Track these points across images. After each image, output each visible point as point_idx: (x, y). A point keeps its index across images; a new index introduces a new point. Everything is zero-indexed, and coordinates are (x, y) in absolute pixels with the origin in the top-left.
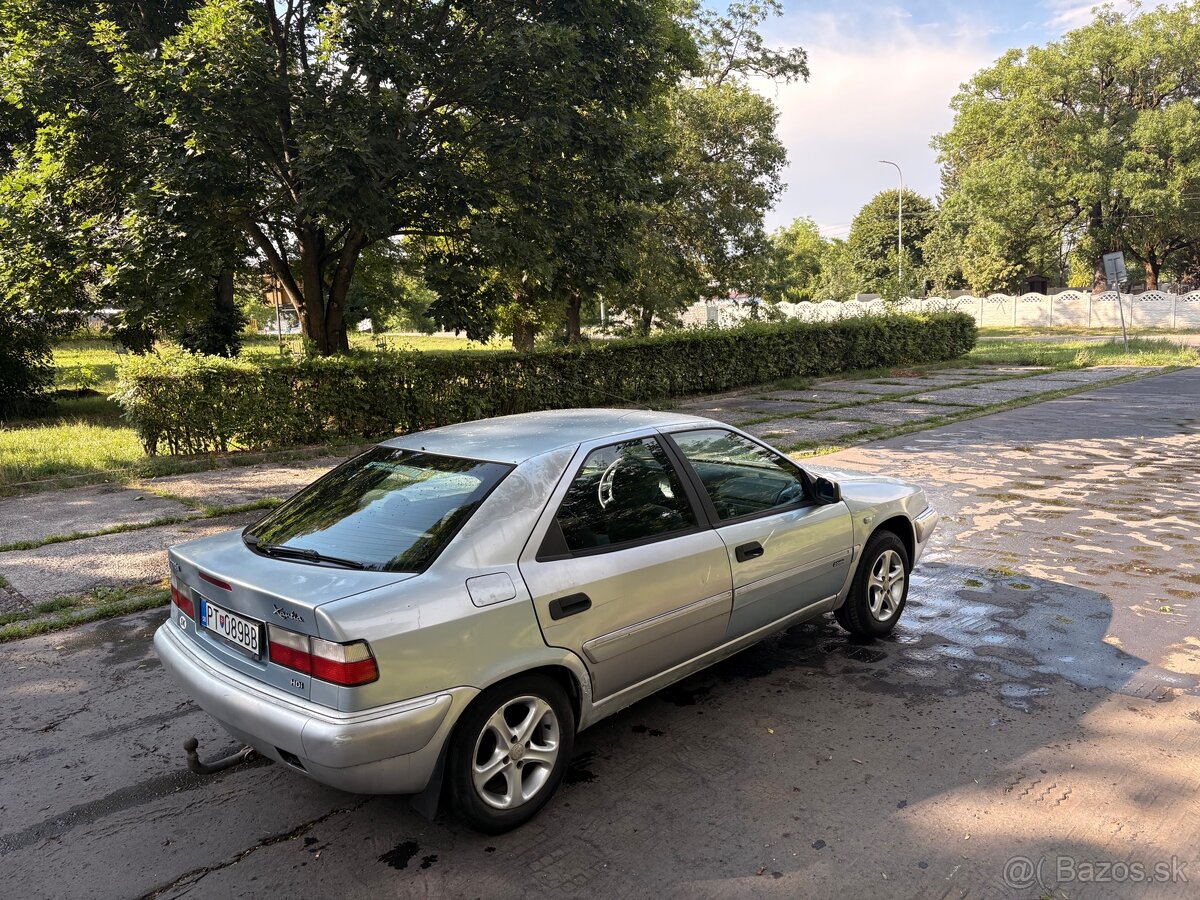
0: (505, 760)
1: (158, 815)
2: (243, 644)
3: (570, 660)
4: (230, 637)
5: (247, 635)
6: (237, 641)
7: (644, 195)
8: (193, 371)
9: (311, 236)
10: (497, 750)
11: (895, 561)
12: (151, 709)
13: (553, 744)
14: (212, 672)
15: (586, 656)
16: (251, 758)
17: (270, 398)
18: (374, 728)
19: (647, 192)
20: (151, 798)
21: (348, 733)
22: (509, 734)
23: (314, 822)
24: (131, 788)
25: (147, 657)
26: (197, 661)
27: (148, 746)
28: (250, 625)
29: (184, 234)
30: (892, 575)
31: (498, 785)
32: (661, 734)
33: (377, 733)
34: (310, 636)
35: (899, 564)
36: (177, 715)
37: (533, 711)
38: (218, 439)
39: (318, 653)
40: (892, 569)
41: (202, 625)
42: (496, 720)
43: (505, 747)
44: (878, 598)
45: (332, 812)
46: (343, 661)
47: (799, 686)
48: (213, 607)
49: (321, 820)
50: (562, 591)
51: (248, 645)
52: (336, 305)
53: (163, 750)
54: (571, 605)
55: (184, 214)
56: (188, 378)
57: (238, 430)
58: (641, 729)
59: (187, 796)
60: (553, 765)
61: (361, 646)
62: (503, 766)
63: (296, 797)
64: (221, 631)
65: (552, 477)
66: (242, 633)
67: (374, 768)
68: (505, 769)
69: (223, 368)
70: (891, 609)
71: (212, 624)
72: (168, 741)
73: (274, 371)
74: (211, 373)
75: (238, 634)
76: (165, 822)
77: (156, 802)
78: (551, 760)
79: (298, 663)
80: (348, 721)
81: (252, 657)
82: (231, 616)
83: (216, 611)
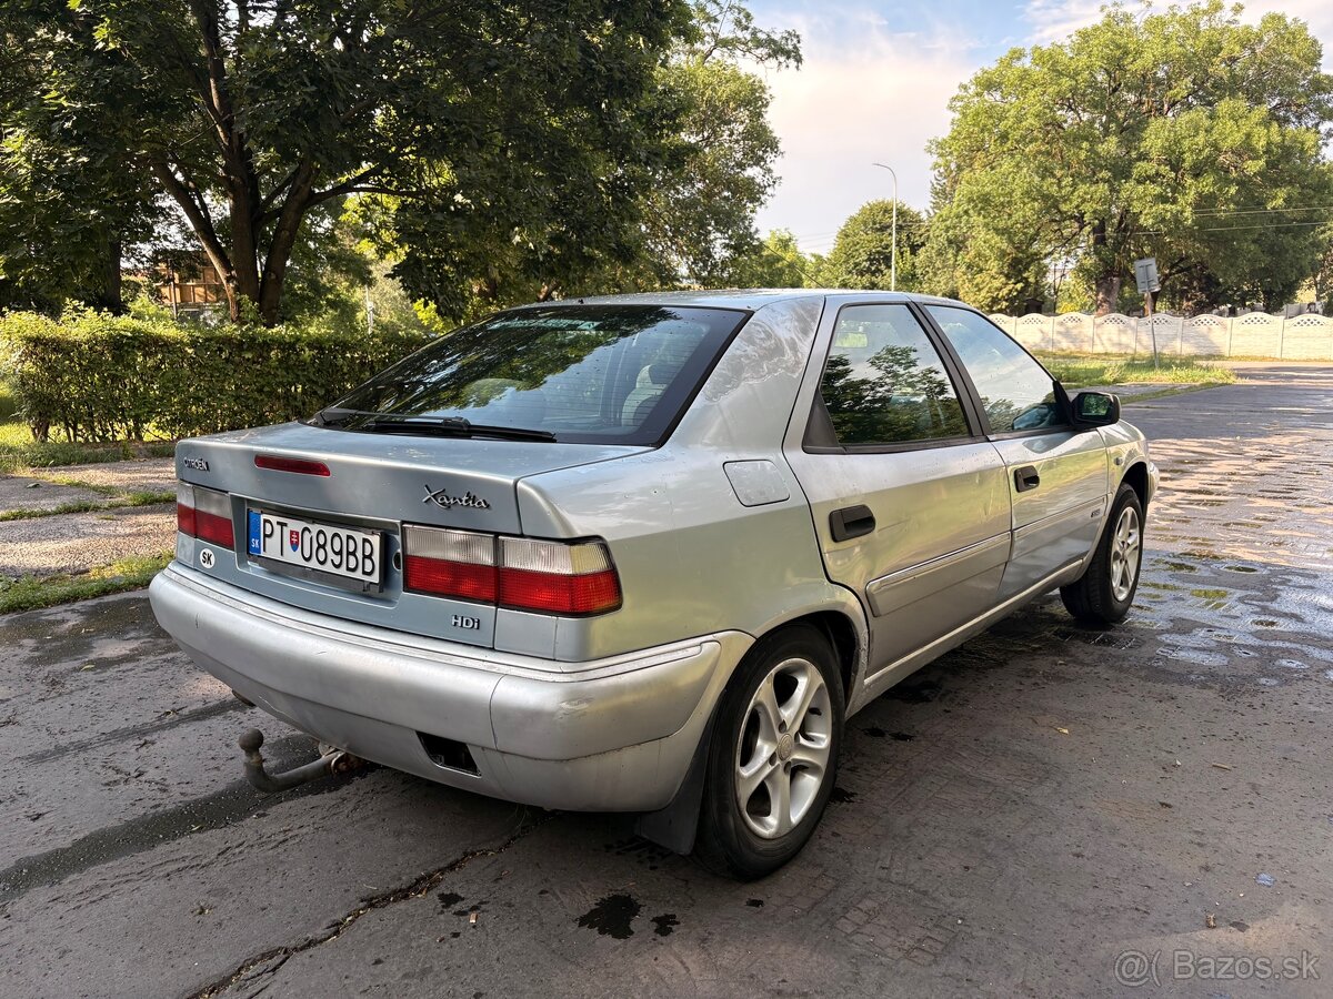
0: (771, 760)
1: (172, 867)
2: (342, 571)
3: (851, 605)
4: (313, 564)
5: (353, 553)
6: (328, 568)
8: (99, 334)
9: (242, 186)
10: (759, 742)
11: (1132, 524)
12: (117, 721)
13: (824, 738)
14: (282, 621)
16: (342, 766)
17: (200, 374)
18: (619, 690)
19: (656, 155)
20: (152, 843)
22: (778, 716)
23: (442, 871)
24: (114, 829)
25: (93, 656)
26: (249, 610)
27: (128, 770)
28: (359, 536)
29: (85, 159)
30: (1130, 542)
31: (761, 801)
32: (910, 738)
33: (628, 698)
34: (497, 534)
35: (1135, 528)
36: (162, 728)
37: (803, 682)
38: (131, 423)
39: (512, 562)
40: (1129, 534)
41: (249, 552)
42: (765, 691)
43: (771, 738)
45: (466, 854)
46: (568, 571)
48: (274, 519)
49: (451, 867)
50: (843, 499)
51: (353, 570)
52: (273, 277)
53: (151, 774)
54: (853, 522)
55: (87, 133)
56: (93, 341)
57: (158, 414)
58: (876, 733)
59: (214, 838)
60: (824, 769)
61: (592, 547)
62: (769, 769)
63: (398, 834)
64: (294, 557)
65: (805, 332)
66: (340, 553)
67: (611, 760)
68: (769, 776)
69: (139, 331)
70: (1126, 586)
71: (272, 549)
72: (158, 761)
73: (206, 340)
74: (123, 336)
75: (331, 555)
76: (187, 879)
77: (161, 848)
78: (821, 762)
79: (467, 586)
80: (575, 677)
81: (364, 591)
82: (315, 528)
83: (282, 525)
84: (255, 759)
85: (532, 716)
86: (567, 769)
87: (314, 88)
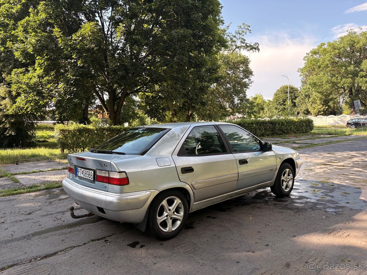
0: (167, 216)
1: (60, 234)
2: (88, 178)
3: (188, 187)
4: (85, 177)
5: (90, 175)
6: (87, 177)
7: (210, 80)
8: (76, 128)
9: (112, 93)
10: (164, 213)
11: (290, 173)
12: (60, 210)
13: (182, 213)
14: (79, 187)
15: (192, 187)
16: (89, 215)
17: (98, 137)
18: (127, 199)
19: (211, 80)
20: (59, 229)
21: (119, 199)
22: (168, 208)
23: (107, 237)
24: (53, 228)
25: (59, 198)
26: (75, 185)
27: (58, 218)
28: (91, 171)
29: (75, 89)
30: (289, 177)
31: (164, 224)
32: (215, 218)
33: (129, 201)
34: (109, 171)
35: (291, 174)
36: (67, 211)
37: (176, 201)
38: (82, 149)
39: (111, 176)
40: (289, 175)
41: (76, 175)
42: (164, 203)
43: (167, 212)
44: (284, 183)
45: (113, 234)
46: (118, 178)
47: (259, 208)
48: (80, 169)
49: (109, 236)
50: (185, 165)
51: (90, 178)
52: (118, 113)
53: (63, 219)
54: (188, 170)
55: (76, 84)
56: (74, 130)
57: (88, 146)
58: (209, 217)
59: (69, 230)
60: (182, 220)
61: (124, 173)
62: (166, 218)
63: (102, 230)
64: (82, 176)
65: (182, 133)
66: (88, 175)
67: (127, 212)
68: (167, 219)
69: (84, 128)
70: (289, 188)
71: (80, 174)
72: (65, 217)
73: (99, 129)
74: (81, 129)
75: (87, 175)
76: (62, 235)
77: (60, 231)
78: (181, 218)
79: (105, 181)
80: (119, 196)
81: (91, 182)
82: (85, 170)
83: (81, 170)
84: (72, 212)
85: (111, 203)
86: (118, 212)
87: (125, 72)
